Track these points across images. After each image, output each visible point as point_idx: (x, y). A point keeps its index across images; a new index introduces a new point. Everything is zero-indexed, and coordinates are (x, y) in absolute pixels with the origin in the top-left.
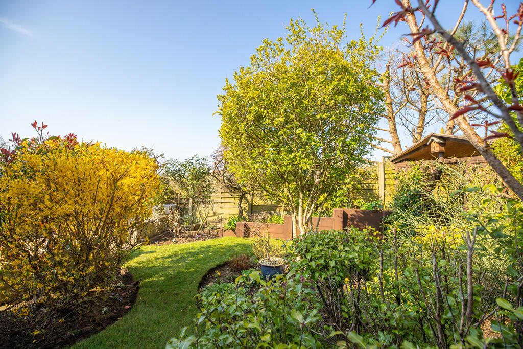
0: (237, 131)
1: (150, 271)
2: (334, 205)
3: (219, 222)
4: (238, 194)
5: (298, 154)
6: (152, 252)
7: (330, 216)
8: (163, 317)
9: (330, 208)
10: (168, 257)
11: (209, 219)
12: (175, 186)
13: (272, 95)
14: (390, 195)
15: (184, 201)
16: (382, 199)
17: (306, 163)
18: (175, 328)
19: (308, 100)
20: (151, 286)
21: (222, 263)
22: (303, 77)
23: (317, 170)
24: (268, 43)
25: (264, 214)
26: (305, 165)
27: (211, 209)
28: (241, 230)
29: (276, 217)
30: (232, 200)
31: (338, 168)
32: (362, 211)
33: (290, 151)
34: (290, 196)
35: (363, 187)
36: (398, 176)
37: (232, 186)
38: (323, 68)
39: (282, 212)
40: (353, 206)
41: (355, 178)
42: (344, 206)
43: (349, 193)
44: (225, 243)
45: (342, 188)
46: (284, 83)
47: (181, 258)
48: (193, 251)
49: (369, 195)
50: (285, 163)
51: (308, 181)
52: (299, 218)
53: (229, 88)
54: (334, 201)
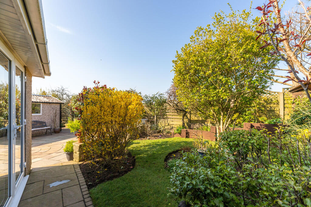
0: (184, 79)
1: (139, 152)
2: (244, 121)
3: (171, 129)
4: (182, 114)
5: (220, 90)
6: (138, 143)
7: (241, 127)
8: (150, 173)
9: (241, 122)
10: (147, 146)
11: (166, 127)
12: (147, 109)
13: (204, 58)
14: (288, 114)
15: (152, 117)
16: (282, 117)
17: (225, 95)
18: (156, 178)
19: (226, 59)
20: (141, 159)
21: (175, 151)
22: (224, 45)
23: (232, 99)
24: (201, 29)
25: (197, 125)
26: (225, 96)
27: (166, 122)
28: (184, 134)
29: (206, 128)
30: (178, 117)
31: (246, 97)
32: (265, 124)
33: (215, 88)
34: (215, 114)
35: (266, 109)
36: (295, 101)
37: (178, 109)
38: (236, 39)
39: (209, 124)
40: (258, 122)
41: (260, 103)
42: (252, 121)
43: (255, 113)
44: (176, 141)
45: (250, 110)
46: (211, 51)
47: (153, 147)
48: (159, 143)
49: (271, 114)
50: (212, 96)
51: (226, 105)
52: (221, 127)
53: (179, 56)
54: (245, 118)
